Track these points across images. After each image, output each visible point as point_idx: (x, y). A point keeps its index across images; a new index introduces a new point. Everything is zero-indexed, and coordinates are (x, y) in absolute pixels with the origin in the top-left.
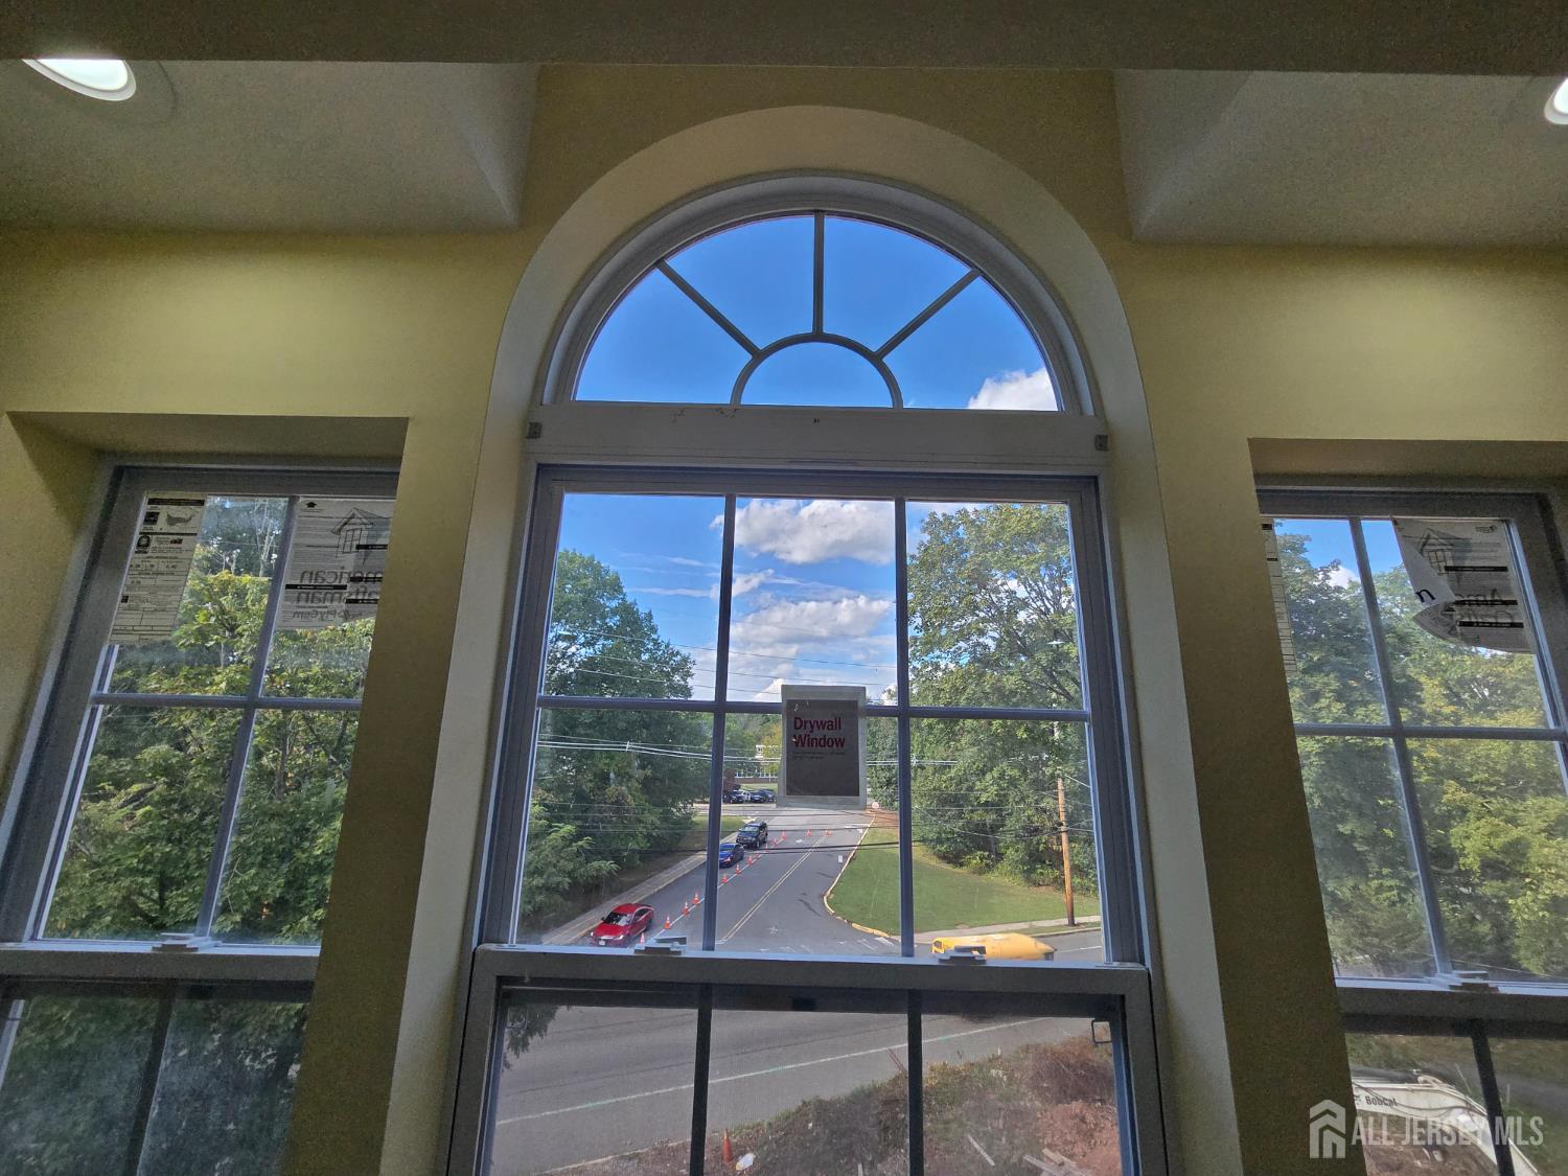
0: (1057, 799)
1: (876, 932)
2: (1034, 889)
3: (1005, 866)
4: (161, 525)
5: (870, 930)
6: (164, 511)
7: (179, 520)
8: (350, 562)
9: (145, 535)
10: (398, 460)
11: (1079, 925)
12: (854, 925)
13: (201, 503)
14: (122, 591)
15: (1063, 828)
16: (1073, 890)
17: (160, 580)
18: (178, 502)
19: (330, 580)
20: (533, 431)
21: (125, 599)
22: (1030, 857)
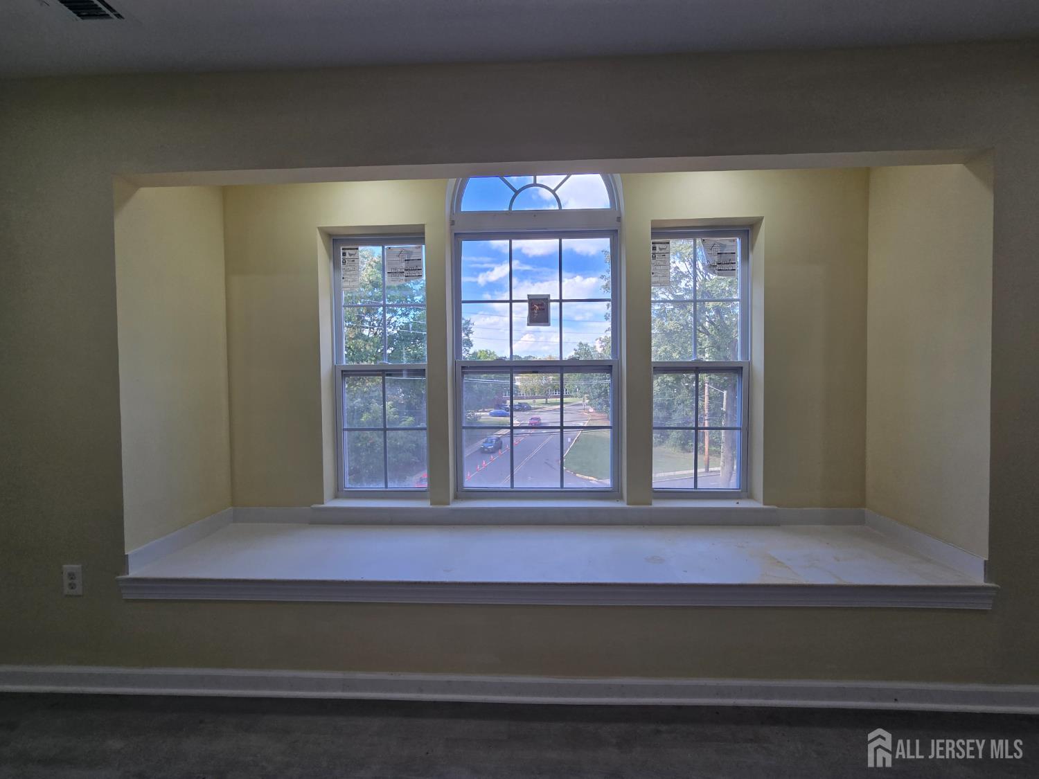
0: (704, 401)
1: (590, 478)
2: (686, 454)
3: (670, 442)
4: (347, 256)
5: (587, 477)
6: (347, 252)
7: (352, 254)
8: (404, 265)
9: (344, 259)
10: (423, 233)
11: (711, 472)
12: (577, 475)
13: (357, 249)
14: (342, 276)
15: (706, 418)
16: (710, 454)
17: (352, 272)
18: (351, 249)
19: (399, 270)
20: (452, 223)
21: (343, 278)
22: (686, 436)
